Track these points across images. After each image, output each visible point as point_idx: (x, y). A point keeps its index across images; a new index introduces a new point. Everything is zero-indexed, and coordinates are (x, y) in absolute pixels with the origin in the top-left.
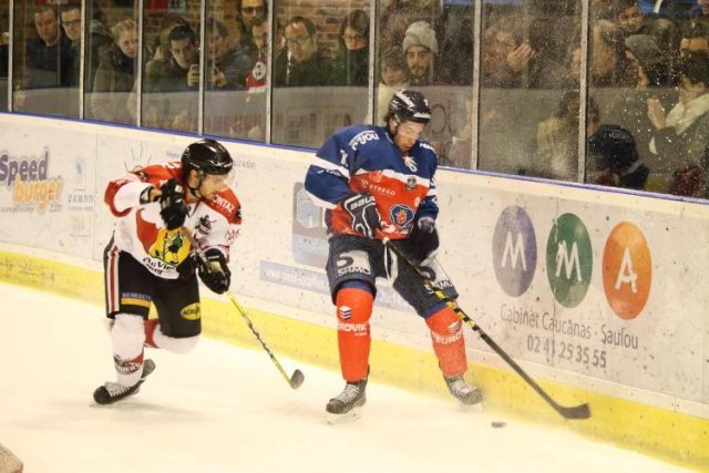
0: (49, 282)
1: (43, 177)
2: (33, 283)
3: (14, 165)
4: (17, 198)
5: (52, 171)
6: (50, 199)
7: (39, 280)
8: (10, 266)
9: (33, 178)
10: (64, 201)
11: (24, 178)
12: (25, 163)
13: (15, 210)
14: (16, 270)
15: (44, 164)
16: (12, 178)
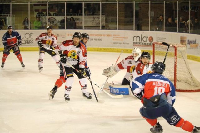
0: (196, 60)
1: (195, 43)
2: (193, 60)
3: (190, 41)
4: (191, 47)
5: (197, 42)
6: (196, 47)
7: (194, 59)
8: (190, 57)
9: (193, 43)
10: (199, 47)
11: (192, 43)
12: (192, 41)
13: (190, 48)
14: (190, 58)
15: (195, 41)
16: (190, 43)
